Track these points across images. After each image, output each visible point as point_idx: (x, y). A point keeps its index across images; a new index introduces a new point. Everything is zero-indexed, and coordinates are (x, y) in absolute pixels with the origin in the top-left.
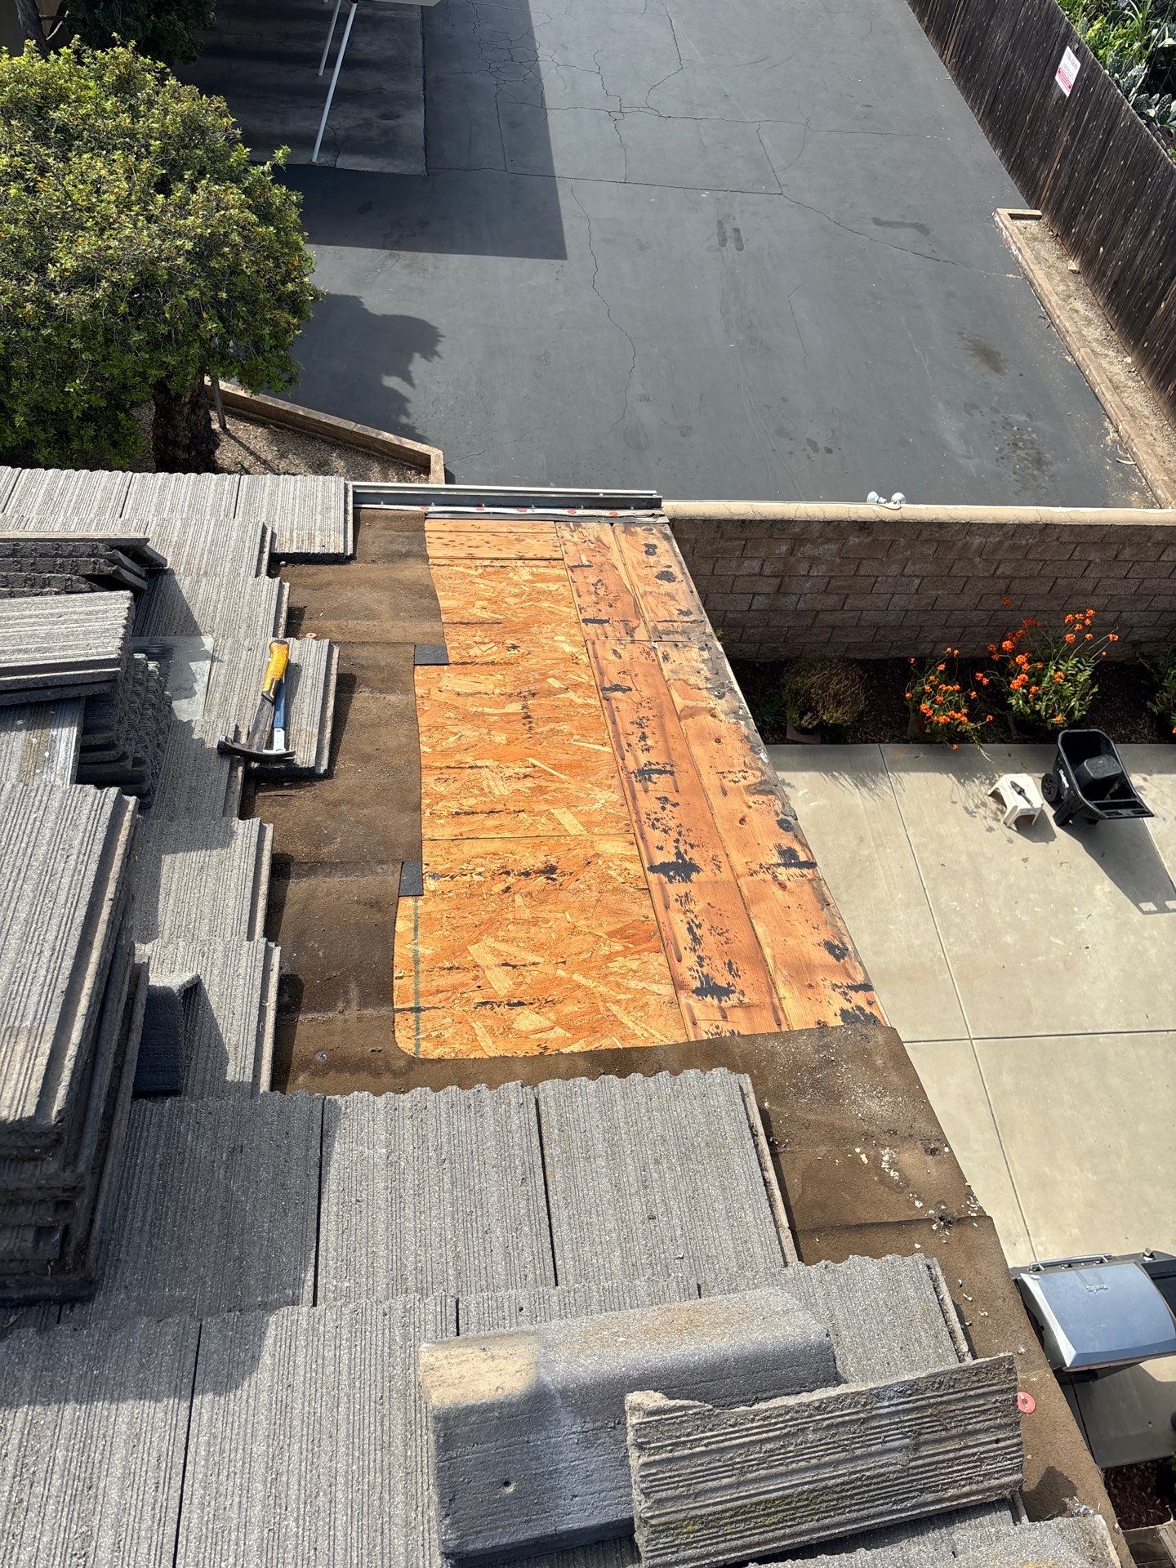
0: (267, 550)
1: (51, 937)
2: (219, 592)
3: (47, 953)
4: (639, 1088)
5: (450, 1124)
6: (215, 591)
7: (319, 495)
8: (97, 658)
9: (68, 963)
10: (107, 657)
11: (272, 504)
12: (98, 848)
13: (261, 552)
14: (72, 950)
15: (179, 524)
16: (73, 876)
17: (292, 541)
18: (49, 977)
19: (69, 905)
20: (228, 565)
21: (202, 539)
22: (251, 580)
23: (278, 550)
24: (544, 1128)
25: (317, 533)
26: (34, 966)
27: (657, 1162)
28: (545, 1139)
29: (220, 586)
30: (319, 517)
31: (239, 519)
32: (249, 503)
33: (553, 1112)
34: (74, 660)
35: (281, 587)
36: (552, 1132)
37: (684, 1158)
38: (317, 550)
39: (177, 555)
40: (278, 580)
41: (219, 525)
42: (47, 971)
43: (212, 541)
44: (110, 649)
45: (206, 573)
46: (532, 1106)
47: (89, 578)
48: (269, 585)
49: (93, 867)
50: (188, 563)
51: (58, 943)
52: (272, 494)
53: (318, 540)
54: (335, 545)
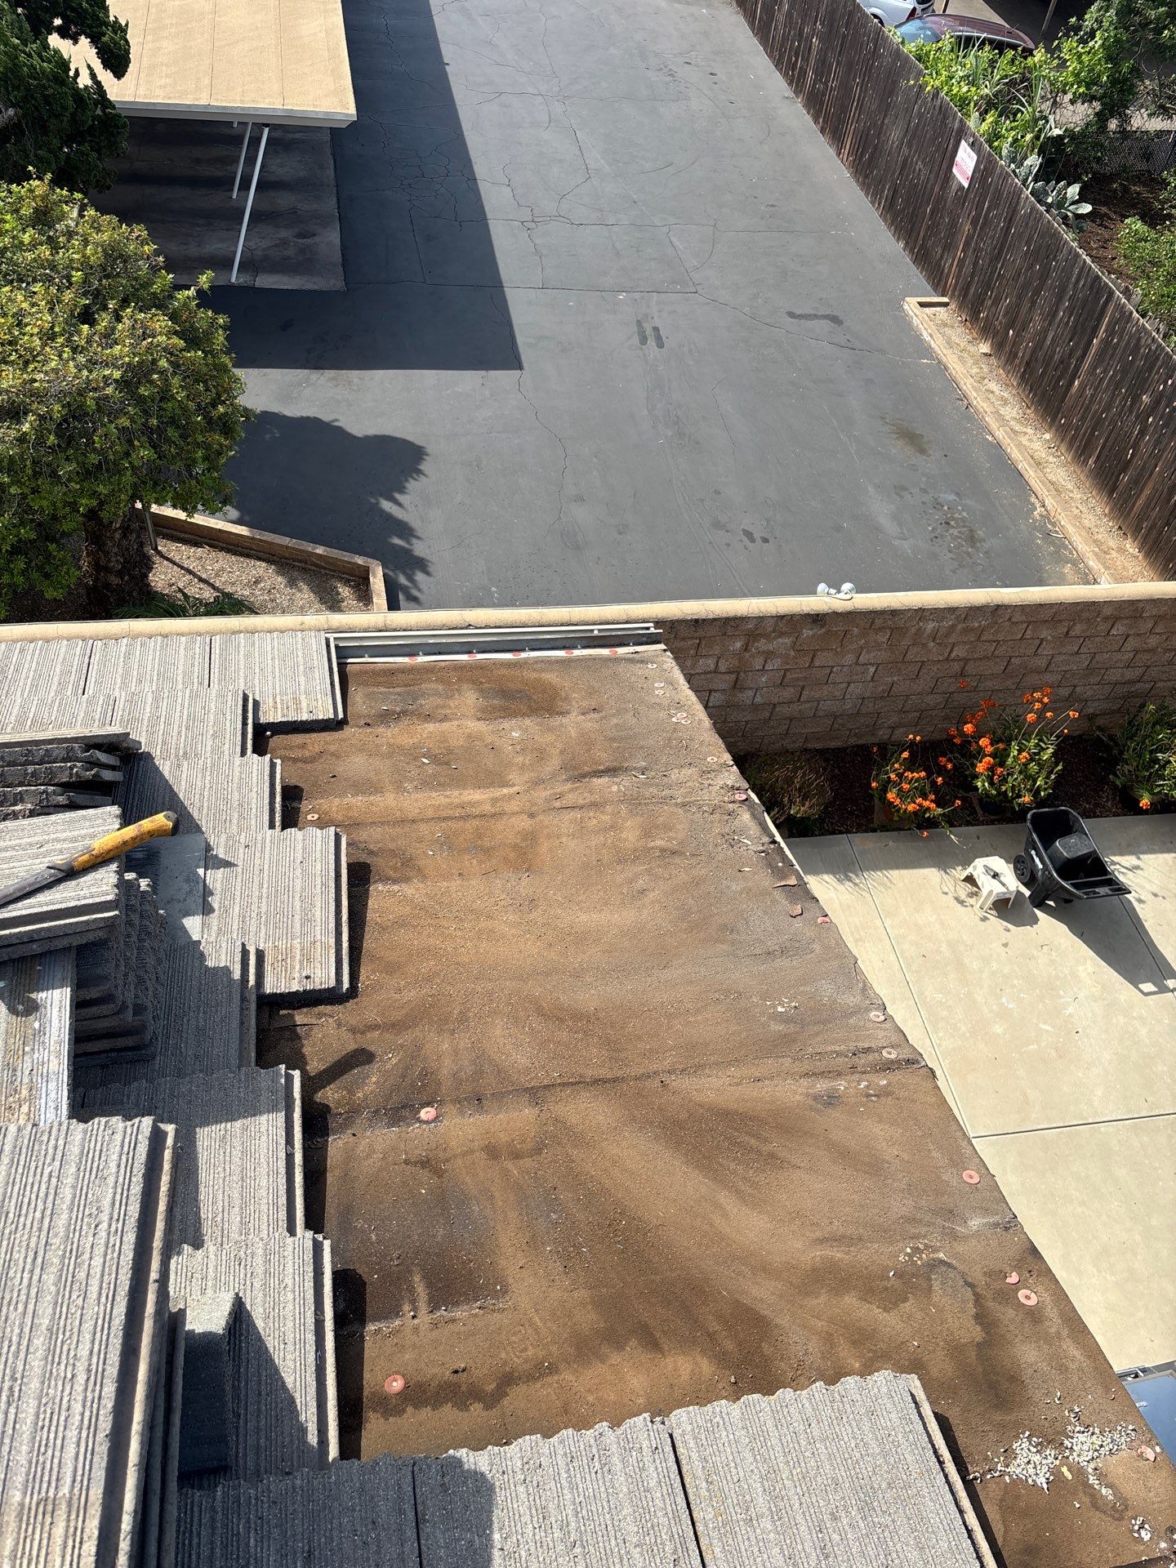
0: (250, 721)
1: (84, 1352)
2: (204, 777)
3: (81, 1378)
4: (792, 1410)
5: (573, 1487)
6: (200, 776)
7: (300, 653)
8: (90, 901)
9: (110, 1389)
10: (103, 899)
11: (249, 668)
12: (134, 1209)
13: (245, 724)
14: (113, 1370)
15: (150, 700)
16: (106, 1255)
17: (276, 708)
18: (87, 1414)
19: (103, 1300)
20: (210, 743)
21: (178, 714)
22: (238, 760)
23: (263, 721)
24: (687, 1480)
25: (303, 697)
26: (66, 1399)
27: (835, 1518)
28: (691, 1497)
29: (204, 769)
30: (302, 679)
31: (215, 686)
32: (224, 668)
33: (694, 1456)
34: (63, 906)
35: (273, 766)
36: (698, 1488)
37: (866, 1508)
38: (305, 717)
39: (151, 733)
40: (268, 757)
41: (194, 696)
42: (84, 1406)
43: (189, 716)
44: (104, 888)
45: (185, 753)
46: (668, 1448)
47: (66, 786)
48: (258, 765)
49: (131, 1238)
50: (164, 743)
51: (94, 1360)
52: (247, 656)
53: (304, 705)
54: (325, 712)
